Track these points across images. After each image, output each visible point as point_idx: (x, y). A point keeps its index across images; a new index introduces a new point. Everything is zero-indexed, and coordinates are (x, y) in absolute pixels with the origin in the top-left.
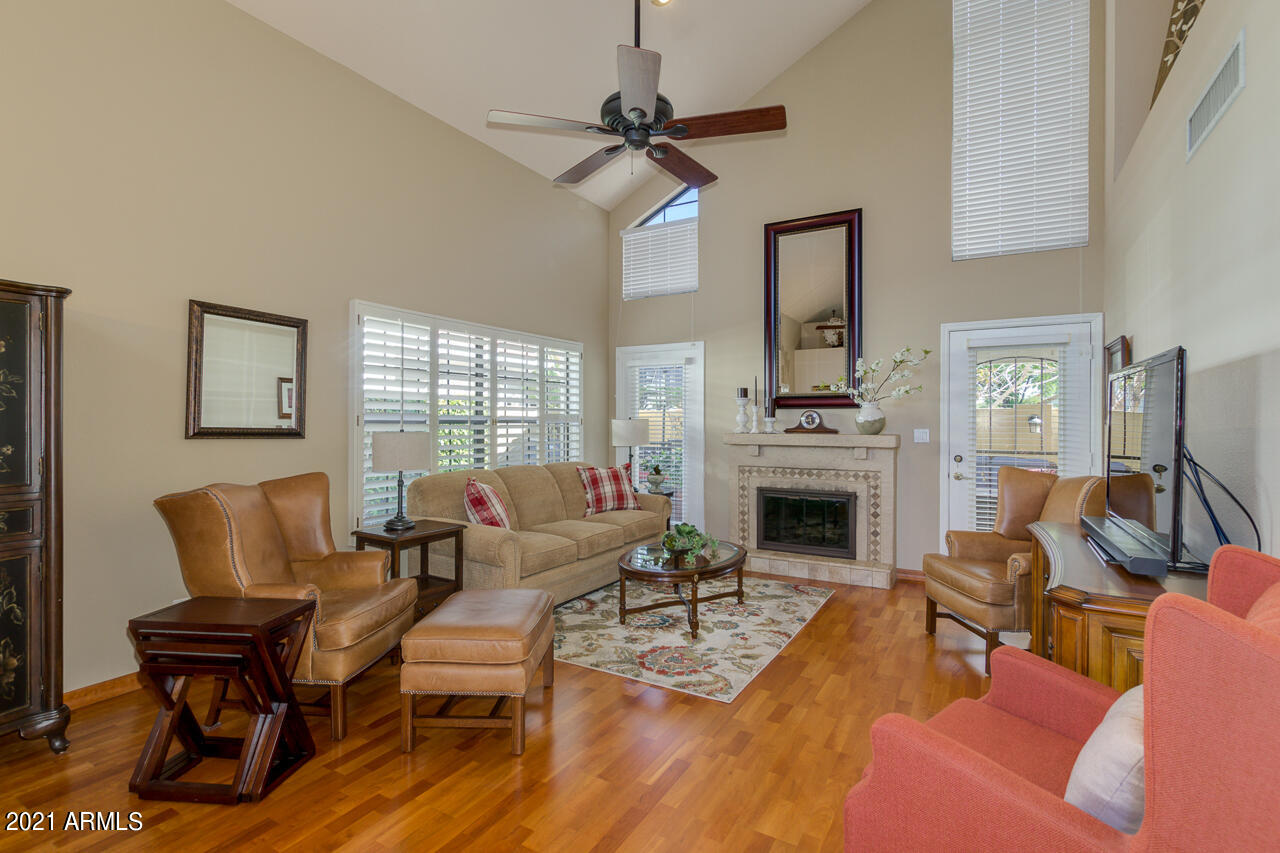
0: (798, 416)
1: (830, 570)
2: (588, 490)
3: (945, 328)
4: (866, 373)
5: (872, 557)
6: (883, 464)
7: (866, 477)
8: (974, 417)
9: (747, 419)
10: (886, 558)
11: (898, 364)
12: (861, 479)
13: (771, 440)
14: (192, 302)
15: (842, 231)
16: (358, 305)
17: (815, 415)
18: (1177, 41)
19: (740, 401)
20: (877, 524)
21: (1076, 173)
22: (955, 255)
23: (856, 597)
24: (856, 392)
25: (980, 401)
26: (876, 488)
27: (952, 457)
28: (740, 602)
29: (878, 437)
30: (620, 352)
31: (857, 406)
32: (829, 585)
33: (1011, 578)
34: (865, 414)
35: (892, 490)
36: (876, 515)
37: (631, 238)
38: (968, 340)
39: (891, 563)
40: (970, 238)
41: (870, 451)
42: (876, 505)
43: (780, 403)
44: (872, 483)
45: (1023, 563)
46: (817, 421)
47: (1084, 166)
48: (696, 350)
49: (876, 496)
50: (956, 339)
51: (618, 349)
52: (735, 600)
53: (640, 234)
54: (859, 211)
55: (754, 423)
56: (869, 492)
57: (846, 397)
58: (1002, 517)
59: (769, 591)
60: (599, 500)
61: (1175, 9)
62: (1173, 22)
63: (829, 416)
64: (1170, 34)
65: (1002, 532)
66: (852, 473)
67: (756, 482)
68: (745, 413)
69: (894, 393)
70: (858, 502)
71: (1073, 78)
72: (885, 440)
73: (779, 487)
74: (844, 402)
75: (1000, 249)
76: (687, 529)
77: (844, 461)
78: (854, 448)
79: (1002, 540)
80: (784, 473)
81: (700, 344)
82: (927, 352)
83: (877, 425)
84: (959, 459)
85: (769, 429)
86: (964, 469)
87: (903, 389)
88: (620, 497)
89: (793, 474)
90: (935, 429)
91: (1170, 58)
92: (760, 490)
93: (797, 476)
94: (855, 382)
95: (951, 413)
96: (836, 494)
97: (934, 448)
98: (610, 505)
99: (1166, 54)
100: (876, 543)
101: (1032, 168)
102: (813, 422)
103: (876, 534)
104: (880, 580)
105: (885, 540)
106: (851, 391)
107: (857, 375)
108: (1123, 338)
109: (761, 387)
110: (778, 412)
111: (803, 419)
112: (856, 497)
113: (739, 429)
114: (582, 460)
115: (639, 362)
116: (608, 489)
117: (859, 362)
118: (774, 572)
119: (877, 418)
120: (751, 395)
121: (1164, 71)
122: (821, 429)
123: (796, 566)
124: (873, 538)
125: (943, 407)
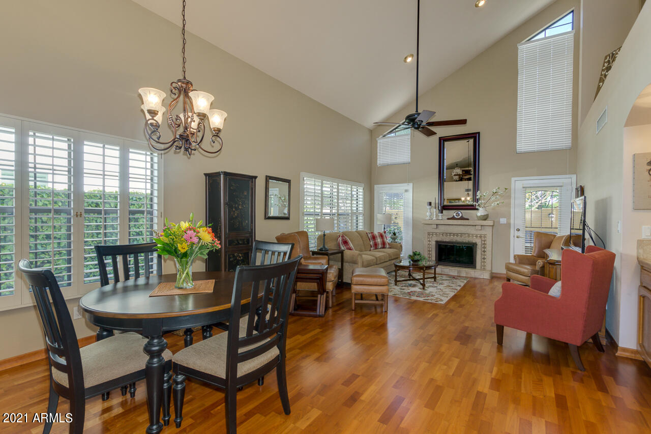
0: (453, 213)
1: (465, 272)
2: (371, 241)
3: (513, 179)
4: (481, 196)
5: (483, 267)
6: (488, 232)
7: (481, 237)
8: (525, 214)
9: (431, 214)
10: (488, 267)
11: (494, 193)
12: (478, 238)
13: (442, 222)
14: (266, 176)
15: (472, 141)
16: (303, 174)
17: (459, 213)
18: (604, 78)
19: (429, 207)
20: (485, 255)
21: (567, 121)
22: (518, 151)
23: (477, 281)
24: (477, 204)
25: (527, 206)
26: (484, 241)
27: (516, 229)
28: (435, 281)
29: (486, 221)
30: (377, 187)
31: (477, 209)
32: (467, 278)
33: (538, 268)
34: (481, 212)
35: (491, 242)
36: (484, 251)
37: (381, 142)
38: (523, 184)
39: (490, 269)
40: (524, 144)
41: (483, 227)
42: (484, 248)
43: (444, 208)
44: (483, 239)
45: (542, 263)
46: (461, 215)
47: (570, 118)
48: (410, 187)
49: (484, 244)
50: (518, 183)
51: (375, 186)
52: (433, 280)
53: (385, 140)
54: (479, 133)
55: (435, 216)
56: (482, 242)
57: (472, 206)
58: (535, 251)
59: (443, 278)
60: (376, 245)
61: (604, 66)
62: (603, 70)
63: (465, 213)
64: (602, 75)
65: (535, 255)
66: (475, 235)
67: (435, 238)
68: (431, 212)
69: (493, 205)
70: (477, 246)
71: (566, 84)
72: (489, 222)
73: (445, 240)
74: (472, 208)
75: (536, 149)
76: (418, 253)
77: (471, 230)
78: (476, 225)
79: (535, 258)
80: (447, 235)
81: (411, 185)
82: (506, 189)
83: (486, 217)
84: (518, 230)
85: (440, 218)
86: (521, 234)
87: (496, 203)
88: (384, 244)
89: (450, 236)
90: (509, 218)
91: (601, 84)
92: (437, 242)
93: (452, 236)
94: (475, 199)
95: (515, 212)
96: (469, 243)
97: (508, 225)
98: (380, 246)
99: (600, 82)
100: (484, 262)
101: (549, 118)
102: (459, 216)
103: (484, 259)
104: (486, 276)
105: (488, 261)
106: (474, 203)
107: (477, 197)
108: (581, 186)
109: (437, 202)
110: (444, 211)
111: (455, 214)
112: (476, 245)
113: (428, 218)
114: (363, 230)
115: (383, 191)
116: (379, 240)
117: (478, 193)
118: (443, 273)
119: (485, 214)
120: (433, 205)
121: (599, 88)
122: (462, 218)
123: (453, 271)
124: (483, 260)
125: (512, 210)
